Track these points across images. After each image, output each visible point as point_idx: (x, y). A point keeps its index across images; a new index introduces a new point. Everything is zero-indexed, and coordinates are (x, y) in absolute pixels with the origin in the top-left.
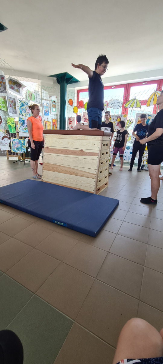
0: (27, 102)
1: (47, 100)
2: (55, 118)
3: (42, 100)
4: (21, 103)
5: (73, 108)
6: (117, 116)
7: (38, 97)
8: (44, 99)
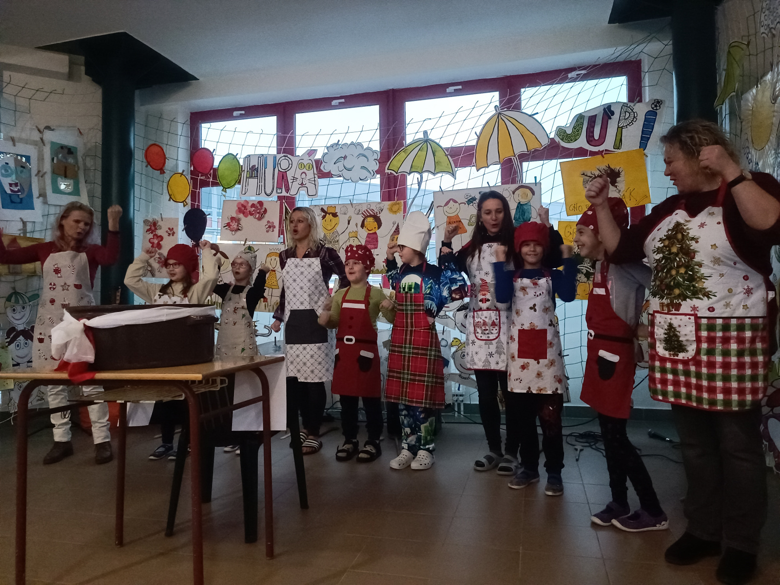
5: (166, 180)
6: (365, 208)
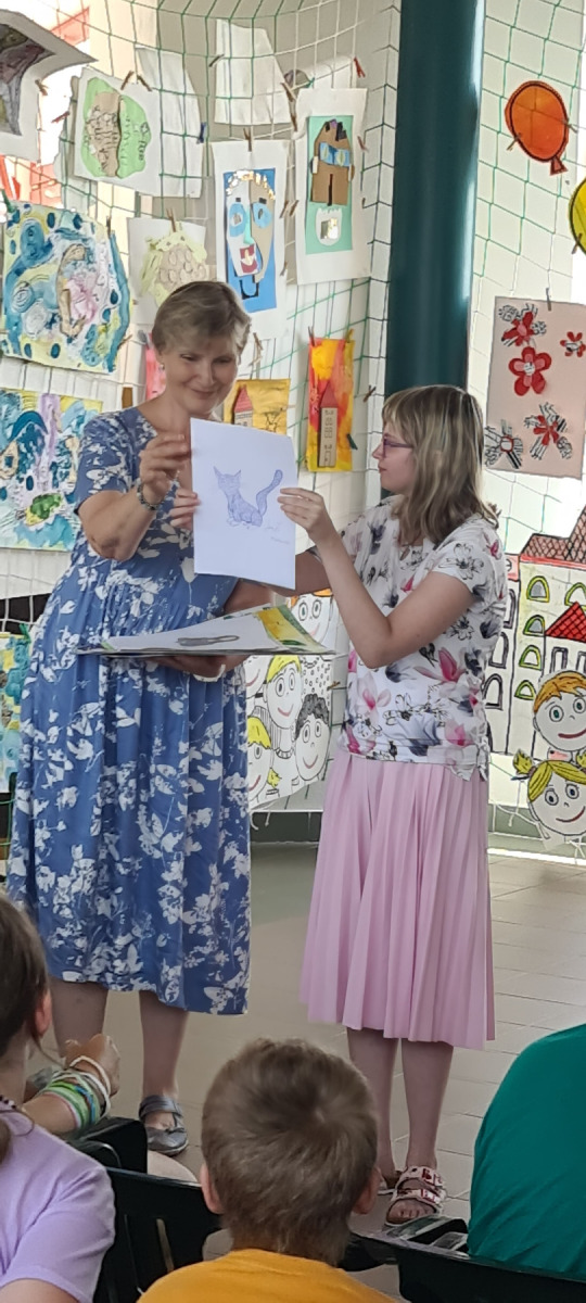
0: (75, 204)
1: (266, 131)
2: (339, 322)
3: (214, 145)
4: (17, 231)
7: (172, 124)
8: (230, 132)
